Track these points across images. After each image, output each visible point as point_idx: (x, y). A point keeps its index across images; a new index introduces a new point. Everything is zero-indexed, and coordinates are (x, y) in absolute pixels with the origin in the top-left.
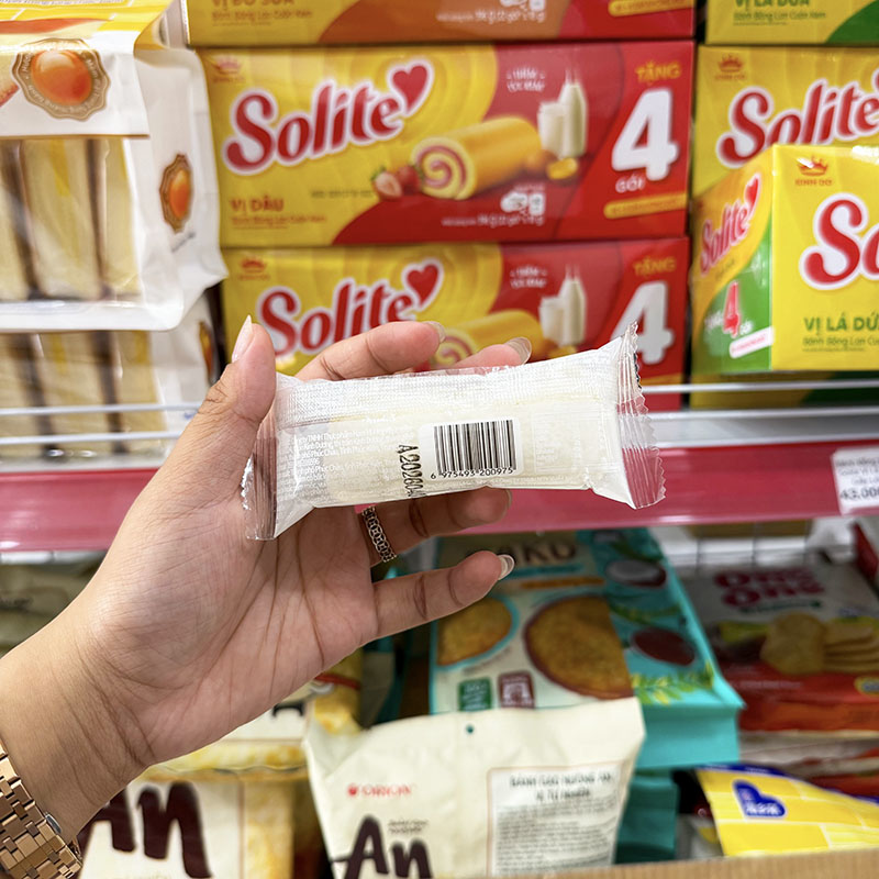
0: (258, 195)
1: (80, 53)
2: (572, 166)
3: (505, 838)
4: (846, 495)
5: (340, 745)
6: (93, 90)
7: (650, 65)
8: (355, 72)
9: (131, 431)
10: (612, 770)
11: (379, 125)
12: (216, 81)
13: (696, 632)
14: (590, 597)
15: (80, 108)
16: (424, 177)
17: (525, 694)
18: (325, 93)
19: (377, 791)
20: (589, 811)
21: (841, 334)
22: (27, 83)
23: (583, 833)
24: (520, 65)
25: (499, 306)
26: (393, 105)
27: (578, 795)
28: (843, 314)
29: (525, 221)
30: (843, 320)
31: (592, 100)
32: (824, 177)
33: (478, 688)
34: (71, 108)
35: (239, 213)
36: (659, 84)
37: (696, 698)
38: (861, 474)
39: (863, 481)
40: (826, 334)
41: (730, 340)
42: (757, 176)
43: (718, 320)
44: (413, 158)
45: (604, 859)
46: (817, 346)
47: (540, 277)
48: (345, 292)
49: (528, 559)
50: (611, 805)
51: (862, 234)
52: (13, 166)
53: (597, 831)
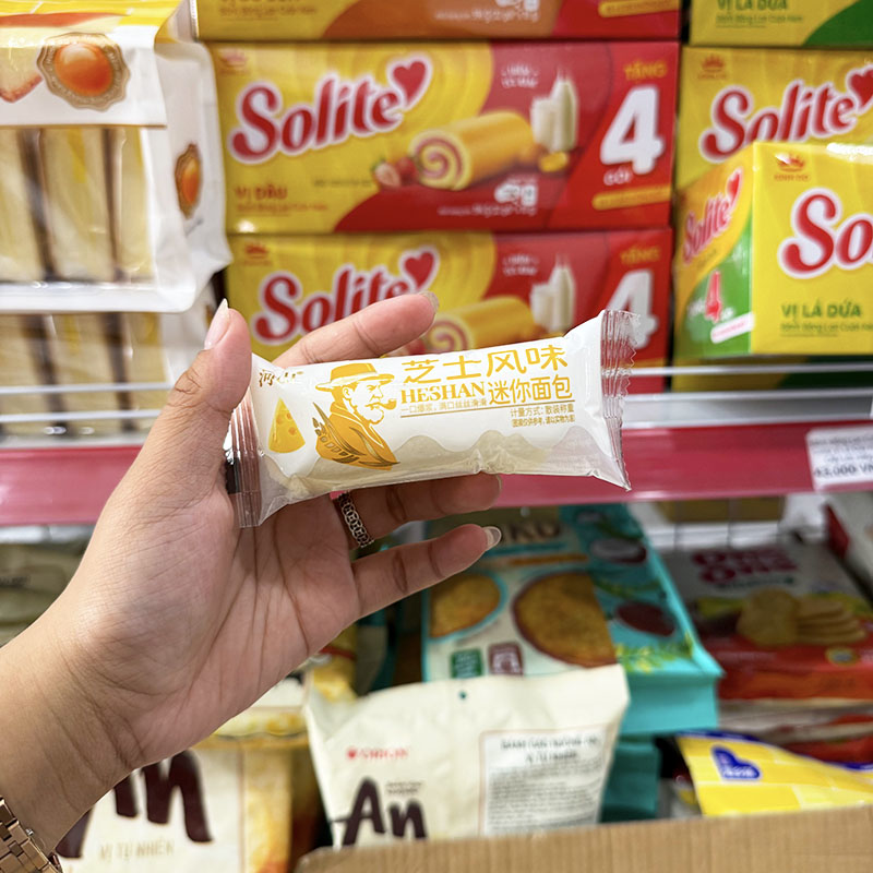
0: (262, 184)
1: (102, 46)
2: (563, 160)
3: (497, 798)
4: (819, 473)
5: (339, 712)
6: (113, 83)
7: (637, 65)
8: (355, 70)
9: (142, 408)
10: (598, 733)
11: (379, 118)
12: (224, 73)
13: (676, 606)
14: (575, 574)
16: (422, 168)
17: (514, 663)
18: (328, 86)
19: (376, 754)
20: (576, 772)
21: (816, 320)
22: (51, 74)
23: (570, 793)
24: (515, 61)
25: (492, 292)
26: (392, 98)
27: (566, 757)
28: (818, 302)
29: (517, 210)
30: (817, 307)
31: (582, 96)
32: (800, 173)
33: (468, 658)
34: (92, 99)
35: (244, 201)
36: (646, 81)
37: (676, 666)
38: (833, 453)
39: (835, 459)
40: (802, 320)
41: (710, 326)
42: (739, 171)
43: (700, 307)
44: (411, 150)
45: (590, 818)
46: (793, 332)
47: (531, 265)
48: (344, 278)
49: (514, 537)
50: (597, 767)
51: (837, 226)
52: (33, 152)
53: (584, 791)
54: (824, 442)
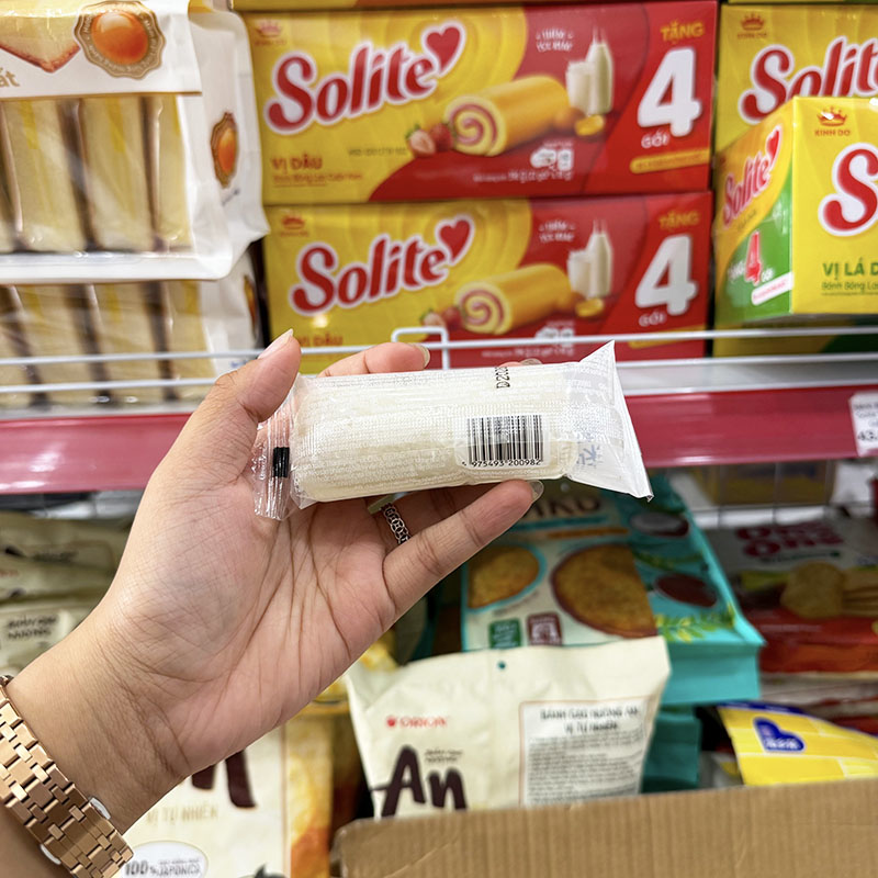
0: (299, 154)
1: (138, 14)
2: (599, 123)
3: (536, 769)
4: (863, 437)
5: (379, 680)
6: (149, 49)
7: (675, 24)
8: (389, 38)
9: (183, 377)
10: (639, 704)
11: (413, 85)
12: (259, 44)
13: (718, 577)
14: (615, 546)
15: (136, 68)
16: (457, 134)
17: (553, 634)
18: (362, 54)
19: (415, 723)
20: (617, 744)
21: (858, 279)
22: (88, 43)
23: (611, 764)
24: (549, 27)
25: (528, 259)
26: (427, 65)
27: (606, 727)
28: (861, 259)
29: (553, 175)
30: (860, 265)
31: (617, 60)
32: (843, 128)
33: (508, 628)
34: (129, 68)
35: (280, 172)
36: (683, 42)
37: (718, 636)
40: (844, 278)
41: (751, 288)
42: (778, 128)
43: (740, 270)
44: (446, 116)
45: (629, 790)
46: (835, 290)
47: (568, 231)
48: (380, 247)
49: (554, 512)
50: (638, 739)
52: (73, 123)
53: (624, 763)
54: (869, 406)
